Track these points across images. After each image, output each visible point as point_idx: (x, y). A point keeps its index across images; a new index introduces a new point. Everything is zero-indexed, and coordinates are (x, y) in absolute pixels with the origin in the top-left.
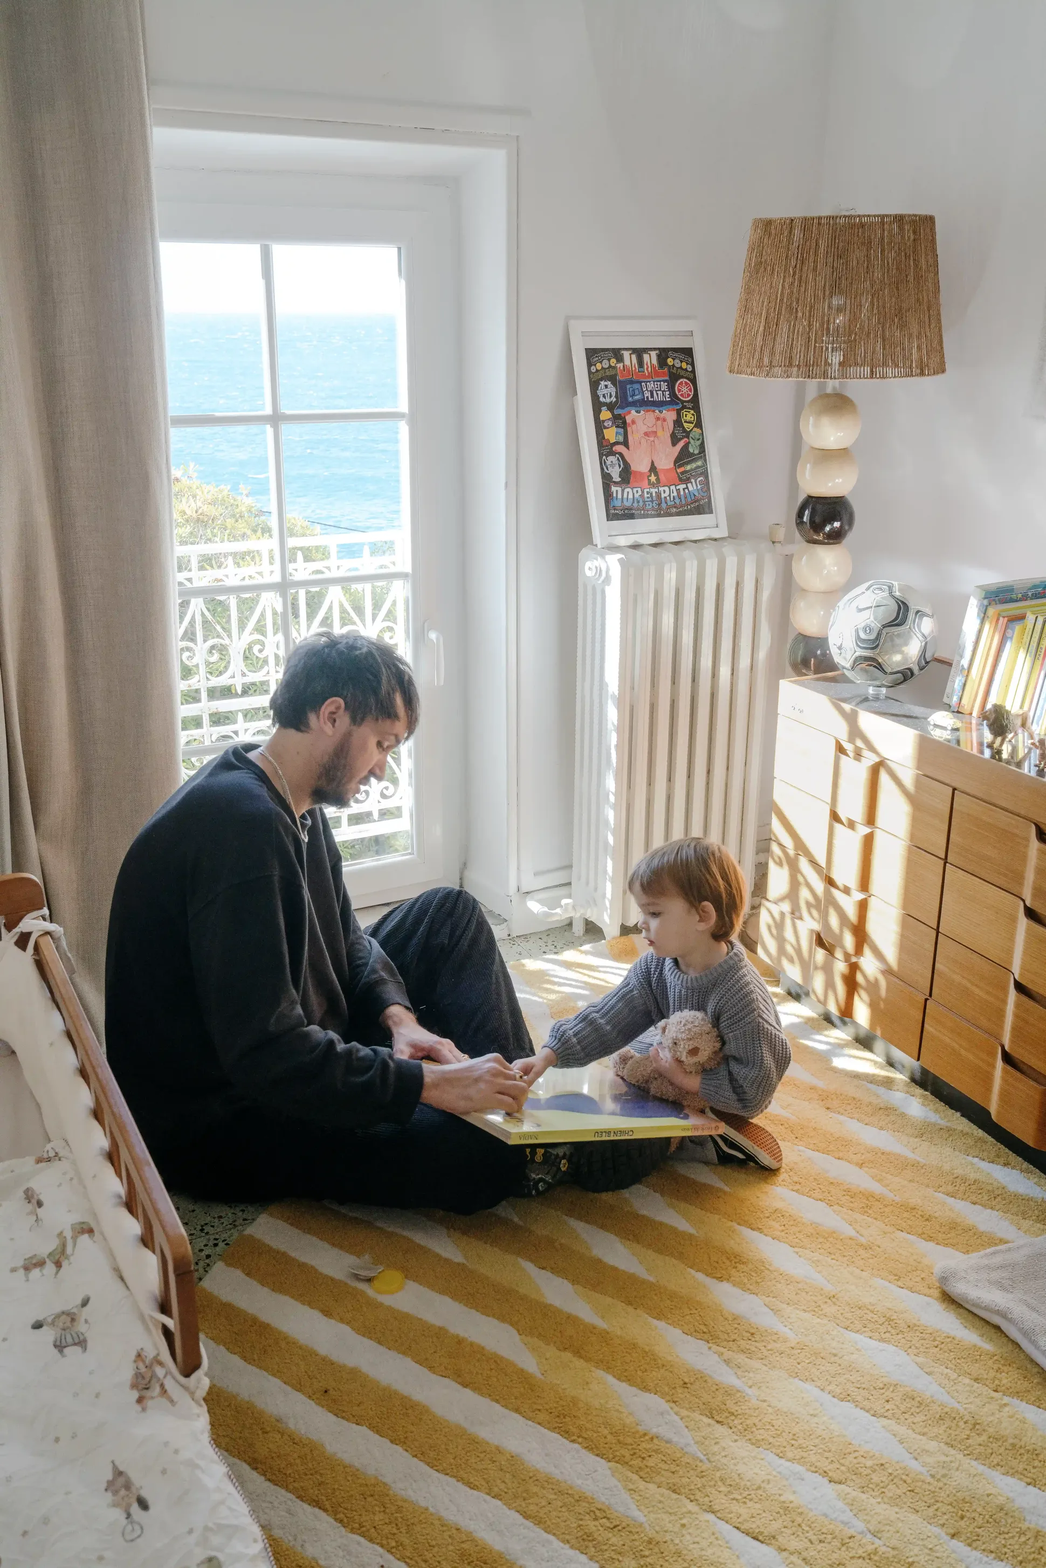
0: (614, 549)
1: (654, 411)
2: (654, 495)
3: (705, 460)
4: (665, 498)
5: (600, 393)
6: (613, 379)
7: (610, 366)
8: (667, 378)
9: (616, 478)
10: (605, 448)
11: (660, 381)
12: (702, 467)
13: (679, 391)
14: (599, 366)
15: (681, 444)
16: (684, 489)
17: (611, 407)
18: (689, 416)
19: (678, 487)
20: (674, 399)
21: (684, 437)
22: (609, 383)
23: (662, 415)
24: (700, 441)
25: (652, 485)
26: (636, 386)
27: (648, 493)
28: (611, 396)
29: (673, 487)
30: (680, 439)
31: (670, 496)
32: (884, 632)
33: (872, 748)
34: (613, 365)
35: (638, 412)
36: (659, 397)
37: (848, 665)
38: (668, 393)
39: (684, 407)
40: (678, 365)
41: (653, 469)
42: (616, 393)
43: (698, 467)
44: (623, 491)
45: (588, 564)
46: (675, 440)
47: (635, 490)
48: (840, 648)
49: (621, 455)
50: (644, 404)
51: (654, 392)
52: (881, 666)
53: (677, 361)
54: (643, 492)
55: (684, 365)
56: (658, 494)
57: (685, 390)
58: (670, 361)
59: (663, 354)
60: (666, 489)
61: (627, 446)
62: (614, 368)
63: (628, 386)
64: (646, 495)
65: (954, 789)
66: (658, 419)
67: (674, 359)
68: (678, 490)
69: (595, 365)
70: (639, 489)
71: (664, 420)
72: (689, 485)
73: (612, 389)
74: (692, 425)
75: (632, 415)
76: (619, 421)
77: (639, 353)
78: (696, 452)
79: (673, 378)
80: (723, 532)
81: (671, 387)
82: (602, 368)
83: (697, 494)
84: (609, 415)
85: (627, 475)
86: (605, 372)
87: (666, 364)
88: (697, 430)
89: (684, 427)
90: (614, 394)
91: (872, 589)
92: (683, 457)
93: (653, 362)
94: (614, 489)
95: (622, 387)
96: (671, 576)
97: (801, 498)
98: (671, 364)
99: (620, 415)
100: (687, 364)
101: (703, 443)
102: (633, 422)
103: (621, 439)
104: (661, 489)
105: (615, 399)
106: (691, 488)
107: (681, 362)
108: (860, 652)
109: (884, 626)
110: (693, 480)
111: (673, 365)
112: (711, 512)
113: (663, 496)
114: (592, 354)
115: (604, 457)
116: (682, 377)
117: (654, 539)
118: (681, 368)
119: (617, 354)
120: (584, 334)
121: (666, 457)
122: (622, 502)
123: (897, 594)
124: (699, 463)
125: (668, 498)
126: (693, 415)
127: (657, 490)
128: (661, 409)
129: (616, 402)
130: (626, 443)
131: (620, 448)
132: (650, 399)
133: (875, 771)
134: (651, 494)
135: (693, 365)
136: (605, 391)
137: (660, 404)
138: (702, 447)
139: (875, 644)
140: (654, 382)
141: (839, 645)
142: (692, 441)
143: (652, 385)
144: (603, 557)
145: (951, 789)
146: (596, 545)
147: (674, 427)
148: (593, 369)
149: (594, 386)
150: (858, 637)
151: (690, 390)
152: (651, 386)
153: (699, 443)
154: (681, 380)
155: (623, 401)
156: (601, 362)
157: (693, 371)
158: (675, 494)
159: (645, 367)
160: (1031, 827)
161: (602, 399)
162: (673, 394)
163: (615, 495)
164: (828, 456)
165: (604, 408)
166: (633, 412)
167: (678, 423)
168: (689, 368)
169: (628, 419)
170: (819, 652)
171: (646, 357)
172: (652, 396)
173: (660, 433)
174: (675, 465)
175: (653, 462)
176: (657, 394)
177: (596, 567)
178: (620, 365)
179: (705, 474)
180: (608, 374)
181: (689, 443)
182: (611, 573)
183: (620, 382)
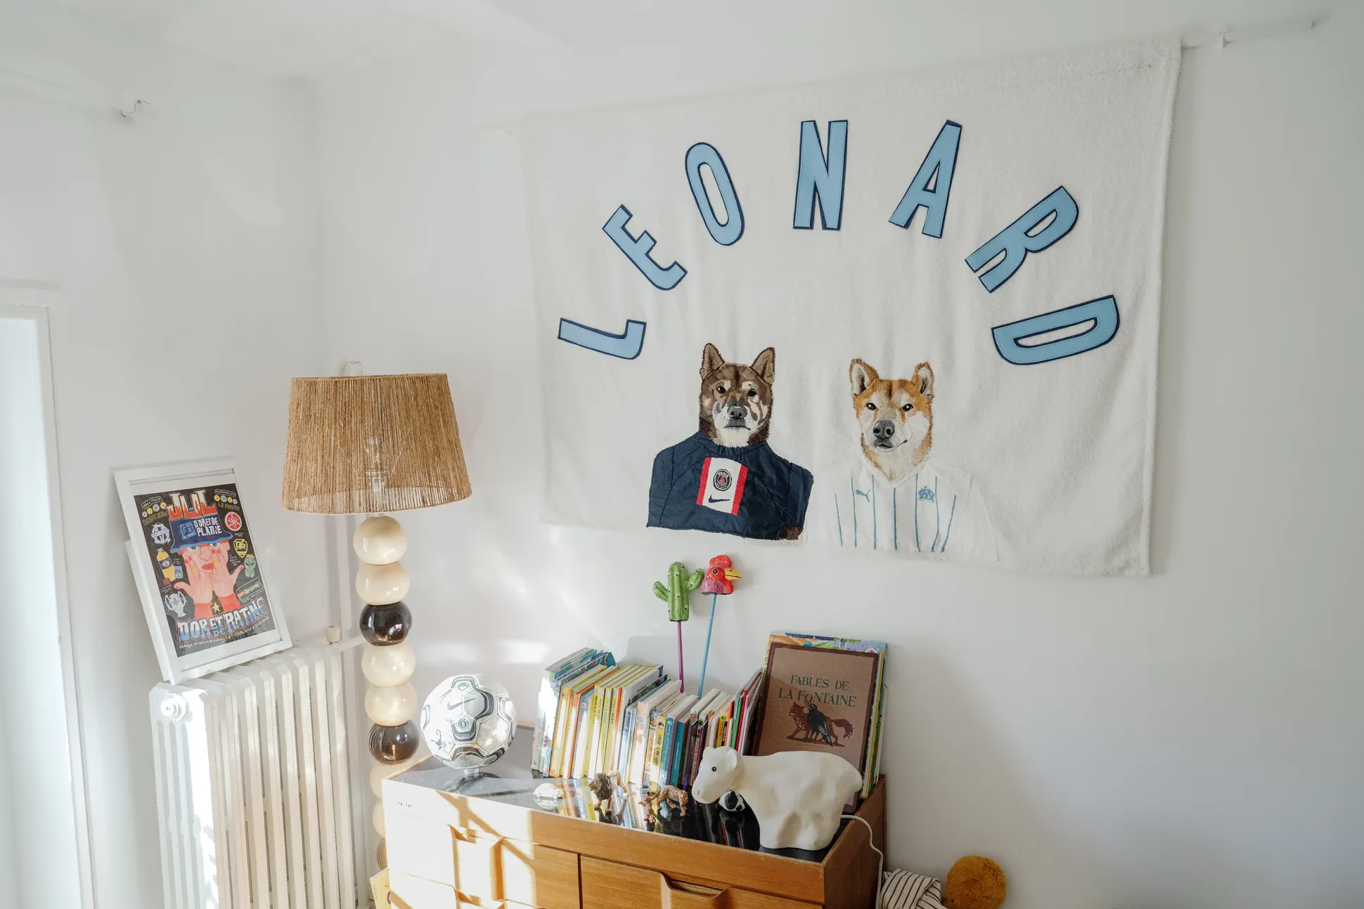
0: (189, 684)
1: (208, 545)
2: (219, 622)
3: (261, 582)
4: (230, 623)
5: (153, 536)
6: (165, 521)
7: (161, 510)
8: (217, 513)
9: (181, 614)
10: (166, 588)
11: (210, 517)
12: (259, 588)
13: (229, 523)
14: (150, 511)
15: (237, 571)
16: (246, 612)
17: (166, 547)
18: (241, 544)
19: (240, 611)
20: (225, 532)
21: (239, 564)
22: (162, 525)
23: (216, 548)
24: (254, 565)
25: (216, 614)
26: (188, 524)
27: (213, 622)
28: (165, 538)
29: (236, 612)
30: (235, 568)
31: (234, 620)
32: (478, 724)
33: (488, 829)
34: (163, 508)
35: (193, 548)
36: (210, 531)
37: (449, 757)
38: (219, 526)
39: (235, 537)
40: (224, 501)
41: (215, 598)
42: (170, 533)
43: (256, 589)
44: (189, 625)
45: (164, 705)
46: (231, 569)
47: (201, 622)
48: (439, 743)
49: (182, 591)
50: (196, 540)
51: (206, 528)
52: (480, 754)
53: (223, 497)
54: (208, 622)
55: (230, 500)
56: (223, 621)
57: (234, 522)
58: (217, 498)
59: (210, 492)
60: (230, 614)
61: (188, 582)
62: (165, 510)
63: (181, 526)
64: (212, 625)
65: (579, 855)
66: (213, 552)
67: (220, 496)
68: (241, 614)
69: (146, 510)
70: (205, 620)
71: (219, 552)
72: (251, 607)
73: (165, 531)
74: (246, 552)
75: (188, 552)
76: (177, 560)
77: (187, 493)
78: (252, 576)
79: (222, 512)
80: (287, 644)
81: (221, 522)
82: (154, 512)
83: (258, 614)
84: (166, 555)
85: (191, 610)
86: (157, 516)
87: (213, 501)
88: (251, 556)
89: (238, 556)
90: (168, 535)
91: (456, 685)
92: (242, 582)
93: (201, 501)
94: (180, 625)
95: (174, 528)
96: (251, 699)
97: (362, 607)
98: (217, 500)
99: (176, 553)
100: (233, 498)
101: (257, 566)
102: (190, 558)
103: (180, 576)
104: (225, 616)
105: (170, 540)
106: (252, 610)
107: (227, 497)
108: (459, 745)
109: (477, 718)
110: (253, 602)
111: (220, 501)
112: (274, 628)
113: (228, 621)
114: (141, 501)
115: (167, 596)
116: (230, 510)
117: (225, 664)
118: (227, 502)
119: (166, 497)
120: (132, 483)
121: (225, 584)
122: (190, 635)
123: (480, 687)
124: (257, 585)
125: (233, 623)
126: (244, 543)
127: (221, 618)
128: (215, 542)
129: (172, 542)
130: (185, 579)
131: (179, 585)
132: (203, 535)
133: (497, 850)
134: (217, 623)
135: (237, 498)
136: (159, 533)
137: (214, 538)
138: (257, 570)
139: (473, 733)
140: (205, 518)
141: (437, 741)
142: (246, 566)
143: (204, 522)
144: (179, 693)
145: (576, 855)
146: (168, 682)
147: (229, 556)
148: (145, 514)
149: (147, 530)
150: (455, 732)
151: (239, 521)
152: (202, 522)
153: (254, 567)
154: (230, 513)
155: (177, 540)
156: (151, 507)
157: (239, 504)
158: (239, 618)
159: (195, 505)
160: (659, 876)
161: (157, 541)
162: (224, 527)
163: (182, 630)
164: (385, 571)
165: (160, 550)
166: (189, 549)
167: (232, 552)
168: (235, 502)
169: (185, 556)
170: (398, 738)
171: (194, 497)
172: (205, 532)
173: (217, 564)
174: (235, 591)
175: (213, 592)
176: (209, 529)
177: (175, 706)
178: (170, 508)
179: (263, 595)
180: (159, 517)
181: (245, 568)
182: (191, 709)
183: (172, 523)
